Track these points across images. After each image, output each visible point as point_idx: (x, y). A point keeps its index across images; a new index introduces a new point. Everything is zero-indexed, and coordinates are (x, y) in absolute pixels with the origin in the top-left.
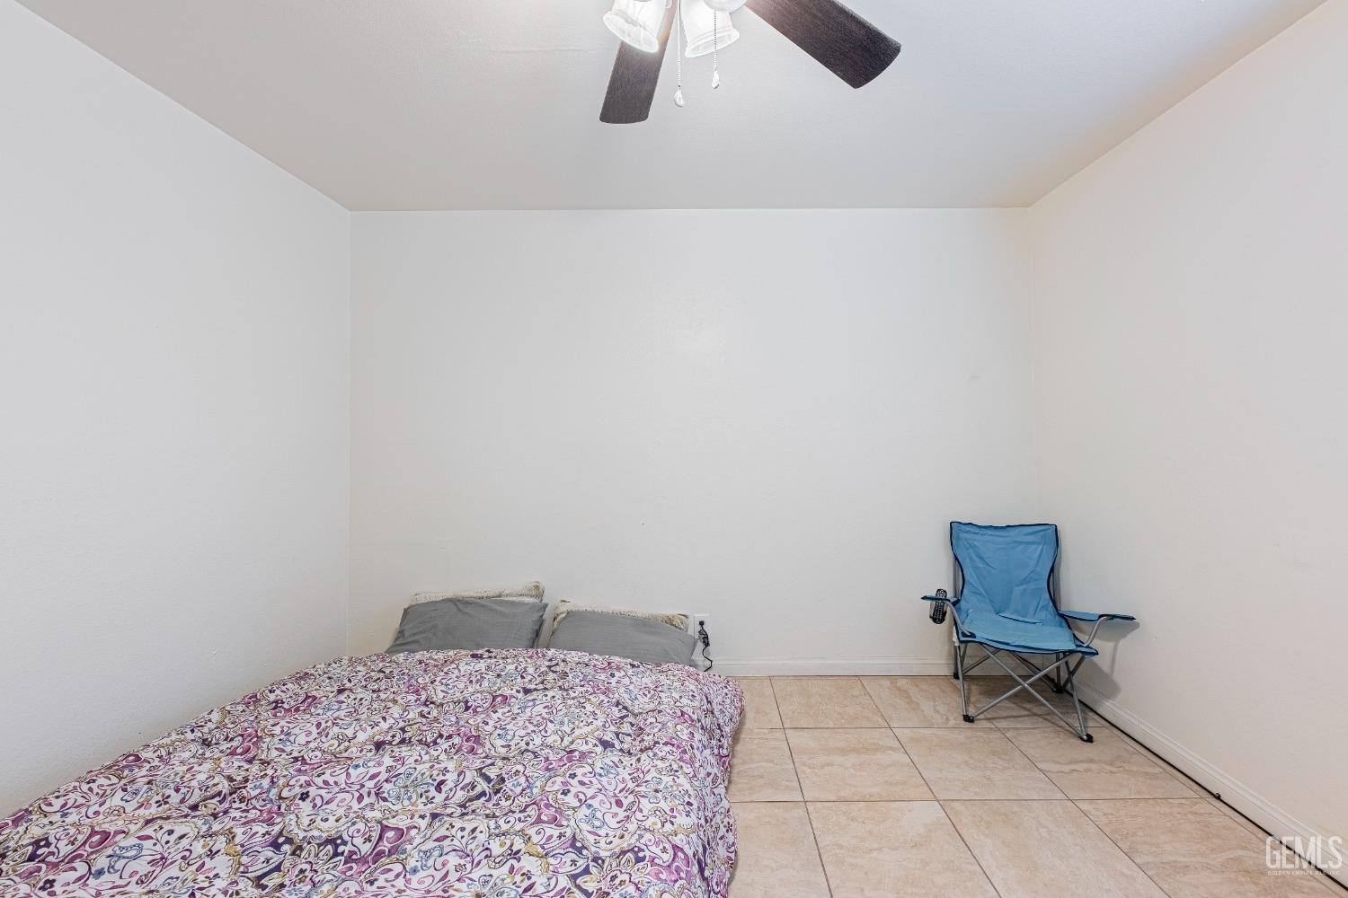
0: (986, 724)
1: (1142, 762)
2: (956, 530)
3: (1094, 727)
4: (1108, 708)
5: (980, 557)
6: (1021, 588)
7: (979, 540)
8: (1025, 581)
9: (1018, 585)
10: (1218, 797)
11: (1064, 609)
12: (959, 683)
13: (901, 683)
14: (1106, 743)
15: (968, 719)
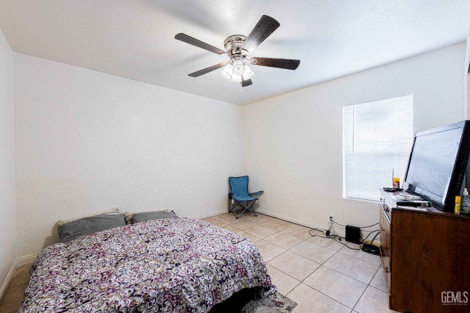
0: (240, 218)
1: (265, 217)
2: (231, 179)
3: (256, 214)
4: (258, 210)
5: (235, 184)
6: (242, 190)
7: (234, 181)
8: (243, 189)
9: (242, 189)
10: (276, 218)
11: (249, 193)
12: (231, 213)
13: (220, 216)
14: (259, 216)
15: (237, 218)
